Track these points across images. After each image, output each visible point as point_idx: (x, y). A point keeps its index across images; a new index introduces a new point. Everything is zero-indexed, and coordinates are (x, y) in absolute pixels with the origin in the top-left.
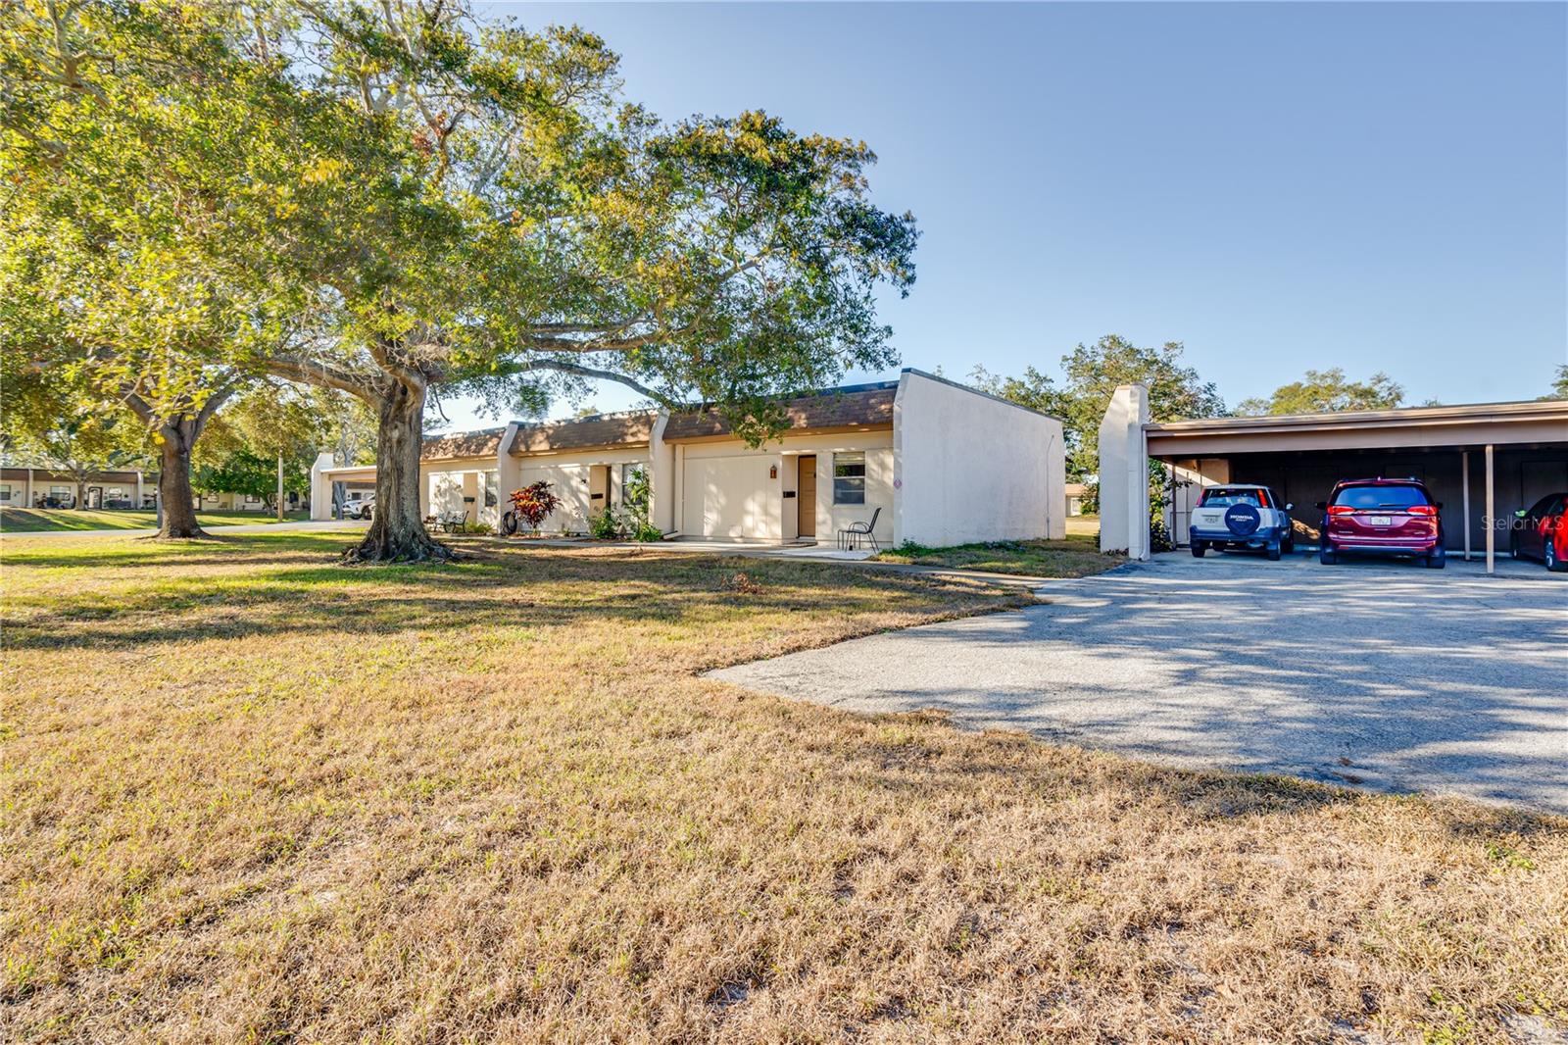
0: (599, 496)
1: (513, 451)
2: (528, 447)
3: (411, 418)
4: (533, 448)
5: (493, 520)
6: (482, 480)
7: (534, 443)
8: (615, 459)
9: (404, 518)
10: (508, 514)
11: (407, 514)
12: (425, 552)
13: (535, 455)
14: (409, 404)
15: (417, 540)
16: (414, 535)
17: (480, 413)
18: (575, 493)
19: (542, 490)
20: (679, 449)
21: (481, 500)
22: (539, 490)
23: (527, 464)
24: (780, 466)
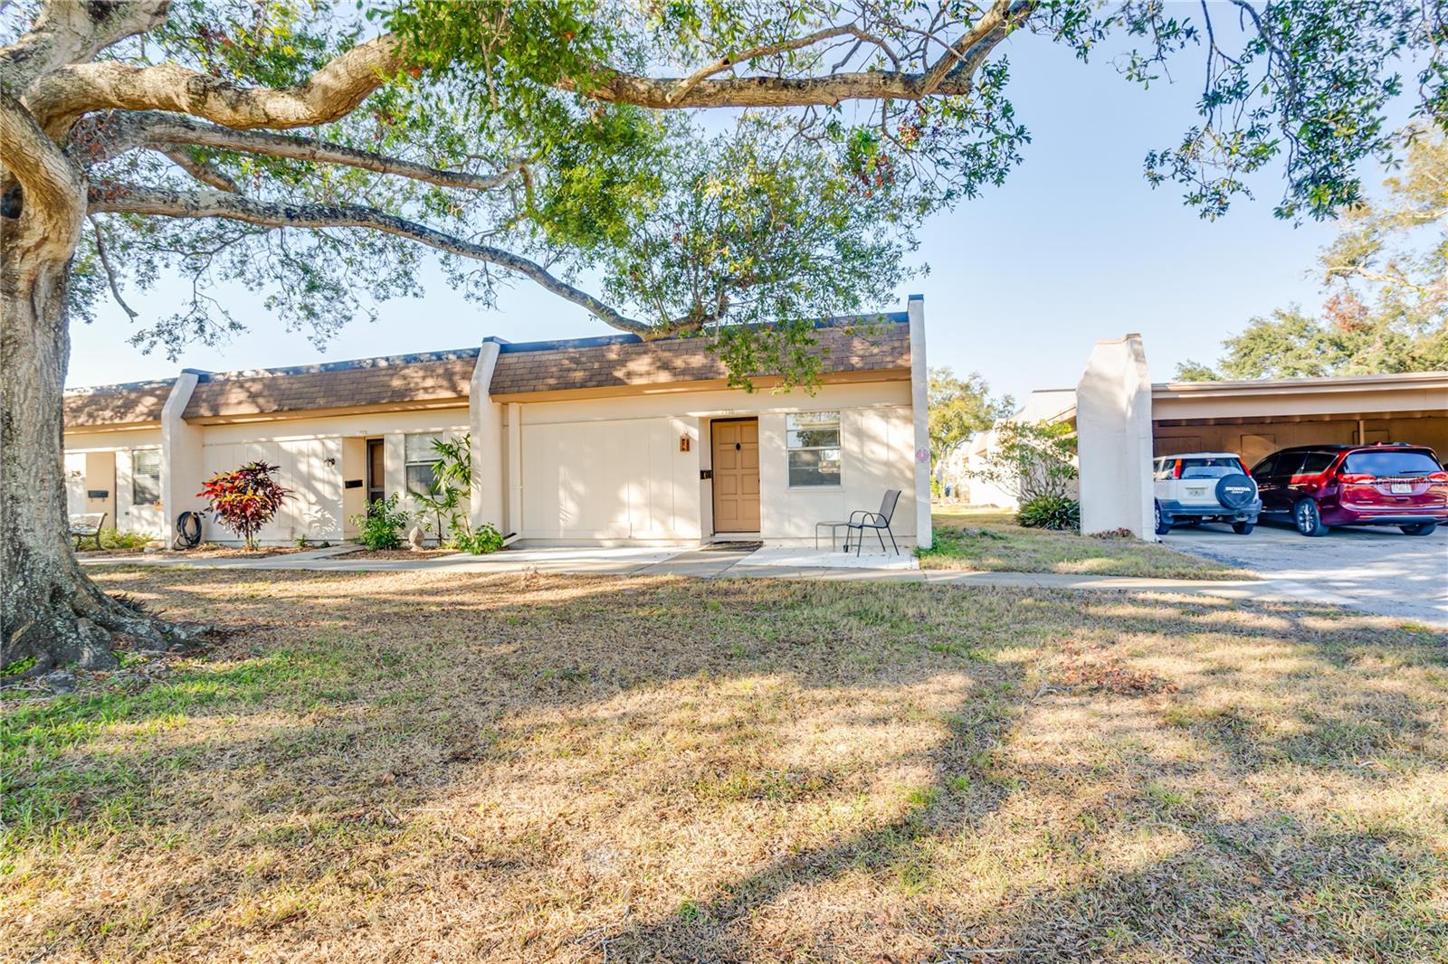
0: (357, 484)
1: (189, 416)
2: (215, 409)
3: (33, 284)
4: (223, 412)
5: (155, 527)
6: (124, 463)
7: (227, 404)
8: (391, 428)
9: (21, 551)
10: (185, 515)
11: (29, 540)
12: (99, 640)
13: (230, 422)
14: (28, 241)
15: (66, 607)
16: (57, 594)
17: (144, 345)
18: (308, 481)
19: (261, 476)
20: (513, 410)
21: (126, 496)
22: (256, 475)
23: (214, 436)
24: (695, 433)
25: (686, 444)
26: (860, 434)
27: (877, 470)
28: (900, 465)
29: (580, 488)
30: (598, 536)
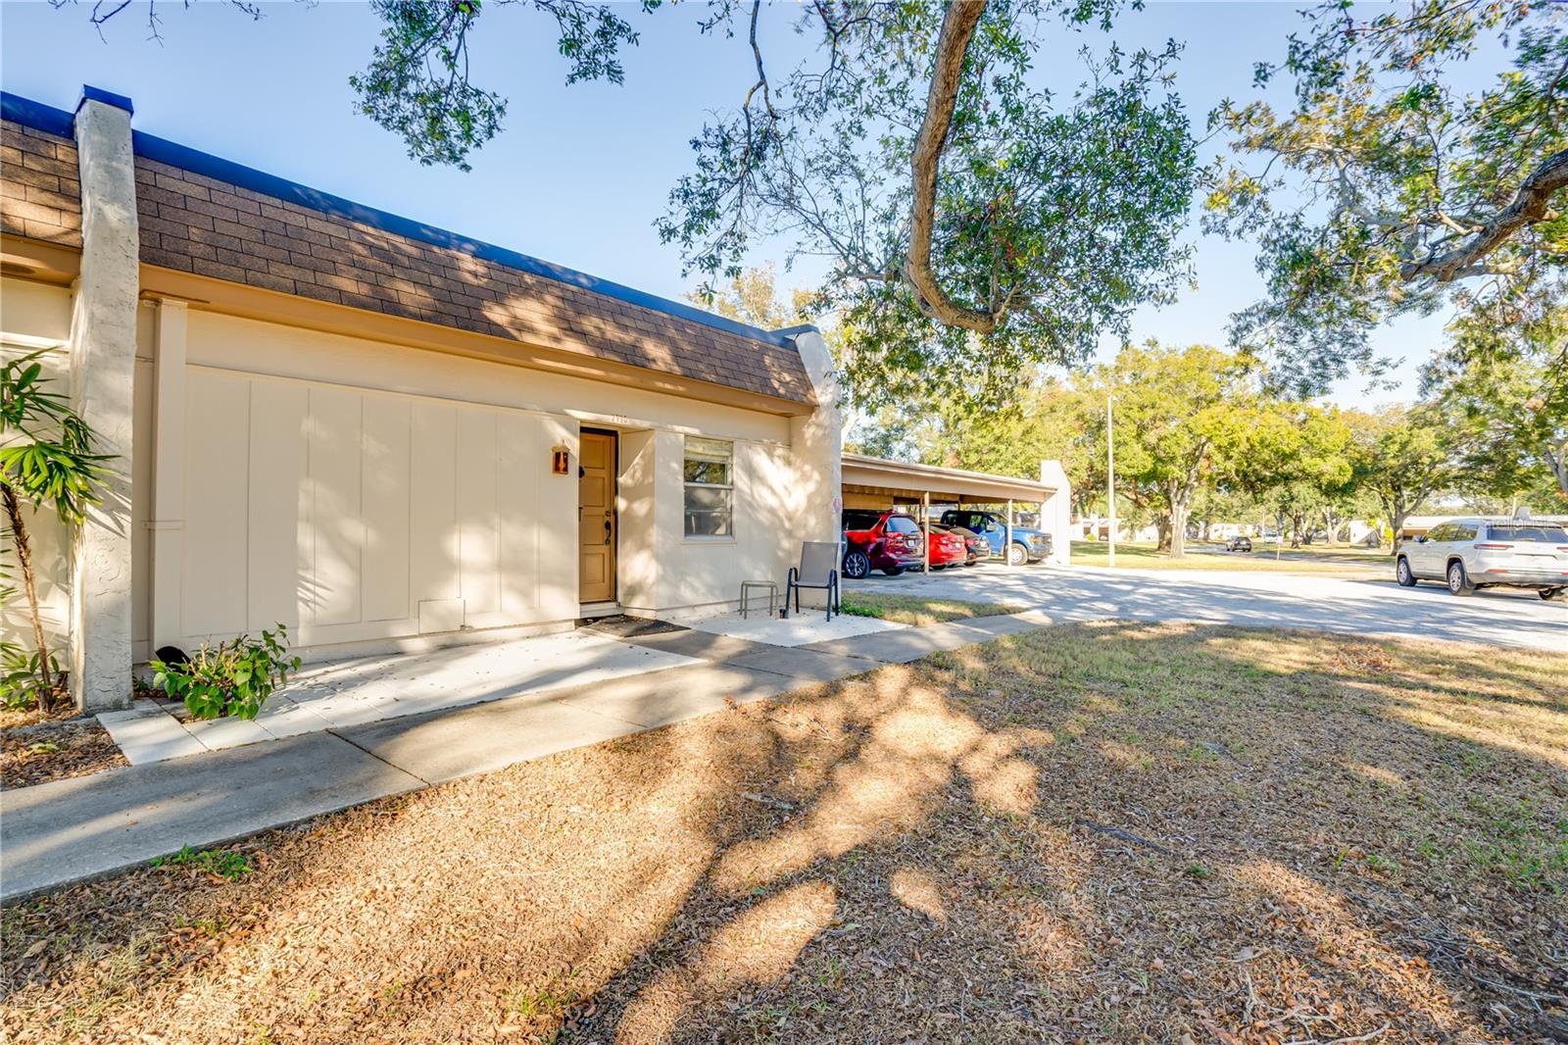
24: (574, 445)
25: (560, 461)
26: (752, 472)
27: (763, 517)
28: (781, 513)
29: (355, 531)
30: (398, 630)
